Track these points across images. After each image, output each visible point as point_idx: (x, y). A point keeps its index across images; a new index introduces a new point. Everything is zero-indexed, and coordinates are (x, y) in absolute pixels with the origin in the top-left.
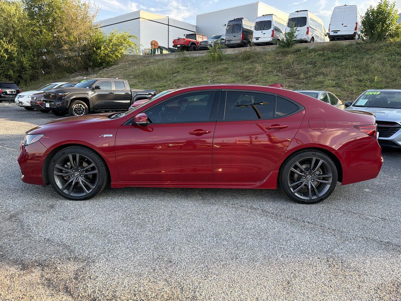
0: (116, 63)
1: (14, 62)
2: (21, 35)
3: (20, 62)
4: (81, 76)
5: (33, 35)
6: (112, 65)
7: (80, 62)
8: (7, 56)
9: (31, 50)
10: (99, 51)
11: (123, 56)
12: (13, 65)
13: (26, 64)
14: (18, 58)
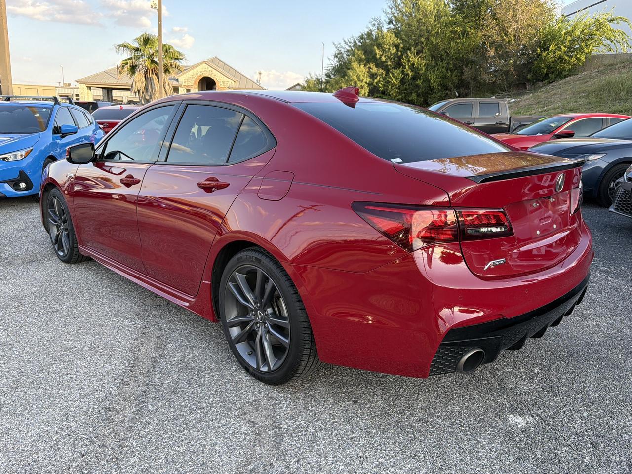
0: (573, 71)
1: (419, 82)
2: (434, 42)
3: (427, 80)
4: (508, 98)
5: (453, 39)
6: (566, 76)
7: (512, 74)
8: (411, 74)
9: (445, 62)
10: (544, 54)
11: (590, 58)
12: (417, 86)
13: (434, 82)
14: (424, 74)
